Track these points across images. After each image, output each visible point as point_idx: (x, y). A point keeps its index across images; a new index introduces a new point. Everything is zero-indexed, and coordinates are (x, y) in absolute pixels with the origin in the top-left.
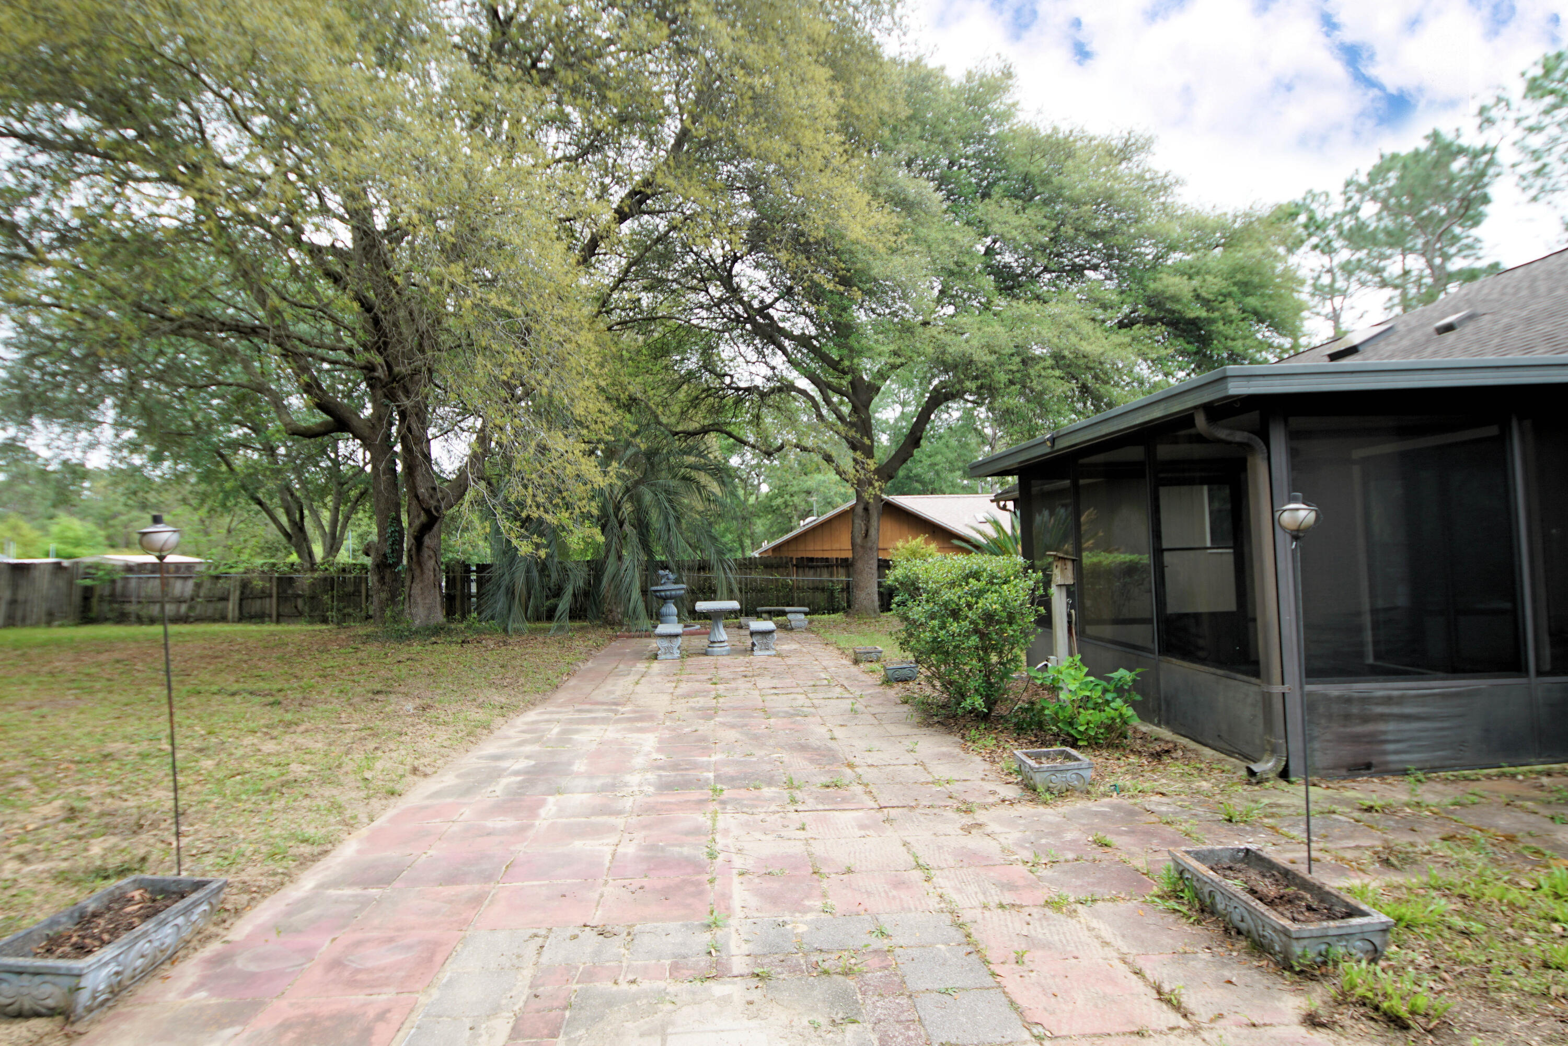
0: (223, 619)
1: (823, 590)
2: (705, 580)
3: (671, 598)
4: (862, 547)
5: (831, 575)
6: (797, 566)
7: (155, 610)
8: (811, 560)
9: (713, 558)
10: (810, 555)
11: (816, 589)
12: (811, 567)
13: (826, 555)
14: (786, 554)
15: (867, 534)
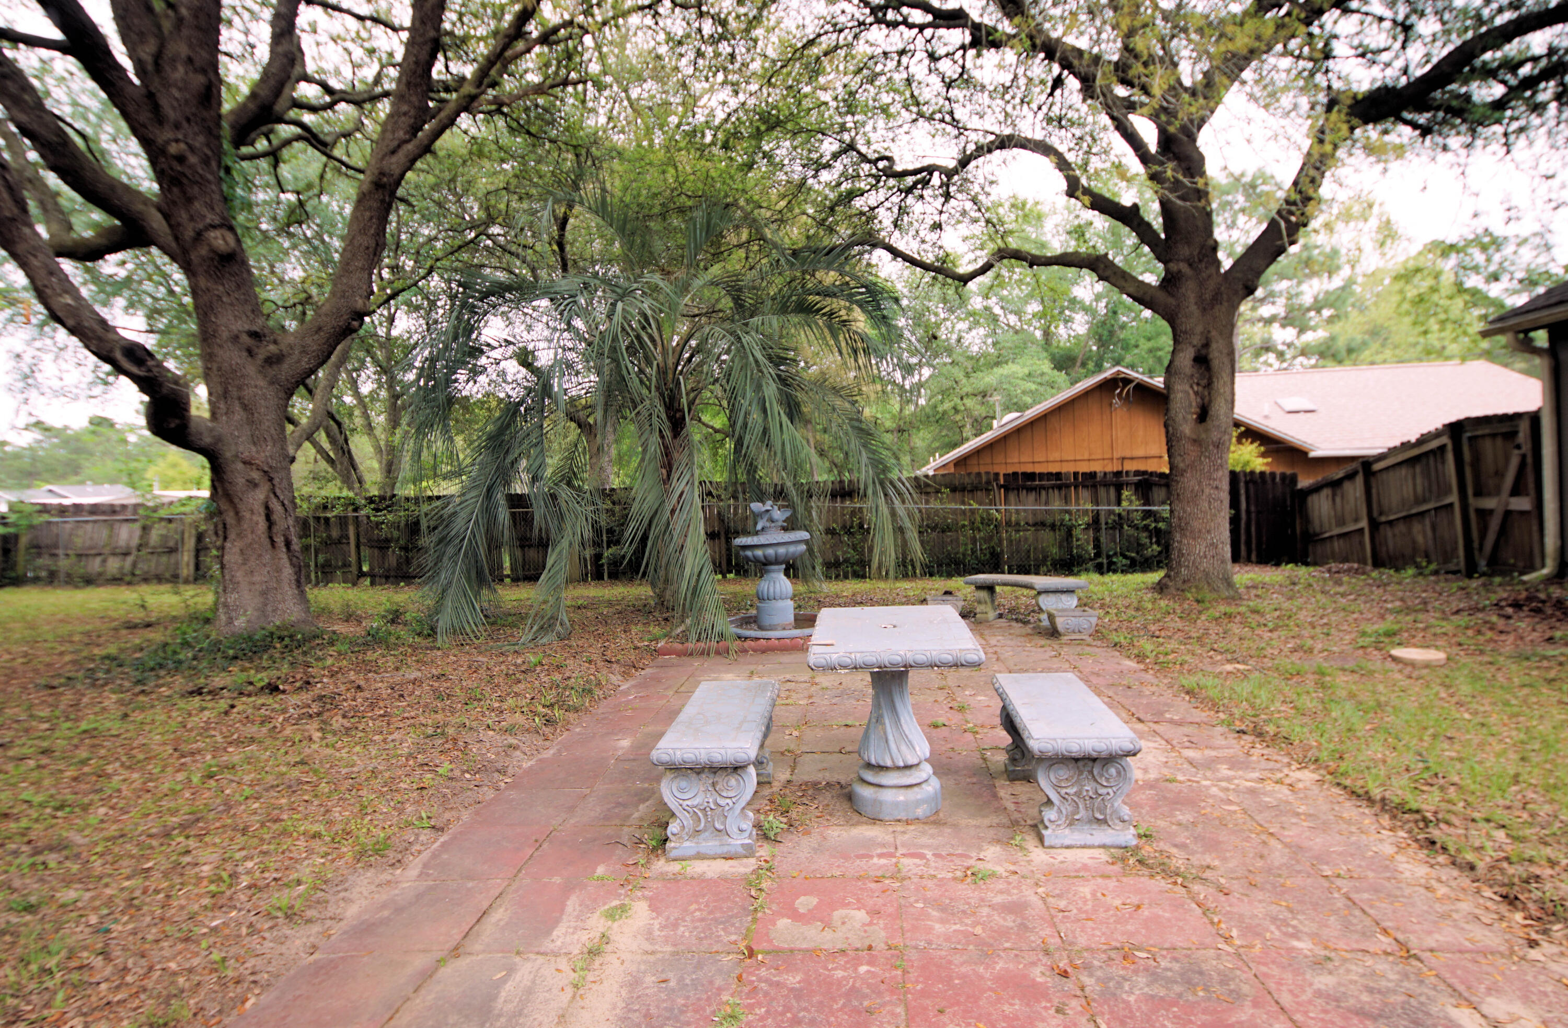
0: (174, 578)
1: (1053, 527)
2: (853, 513)
3: (777, 562)
4: (1196, 441)
5: (1067, 500)
6: (1007, 488)
7: (95, 565)
8: (1031, 476)
9: (863, 474)
10: (1029, 469)
11: (1040, 525)
12: (1030, 489)
13: (1054, 469)
14: (984, 467)
15: (1203, 415)
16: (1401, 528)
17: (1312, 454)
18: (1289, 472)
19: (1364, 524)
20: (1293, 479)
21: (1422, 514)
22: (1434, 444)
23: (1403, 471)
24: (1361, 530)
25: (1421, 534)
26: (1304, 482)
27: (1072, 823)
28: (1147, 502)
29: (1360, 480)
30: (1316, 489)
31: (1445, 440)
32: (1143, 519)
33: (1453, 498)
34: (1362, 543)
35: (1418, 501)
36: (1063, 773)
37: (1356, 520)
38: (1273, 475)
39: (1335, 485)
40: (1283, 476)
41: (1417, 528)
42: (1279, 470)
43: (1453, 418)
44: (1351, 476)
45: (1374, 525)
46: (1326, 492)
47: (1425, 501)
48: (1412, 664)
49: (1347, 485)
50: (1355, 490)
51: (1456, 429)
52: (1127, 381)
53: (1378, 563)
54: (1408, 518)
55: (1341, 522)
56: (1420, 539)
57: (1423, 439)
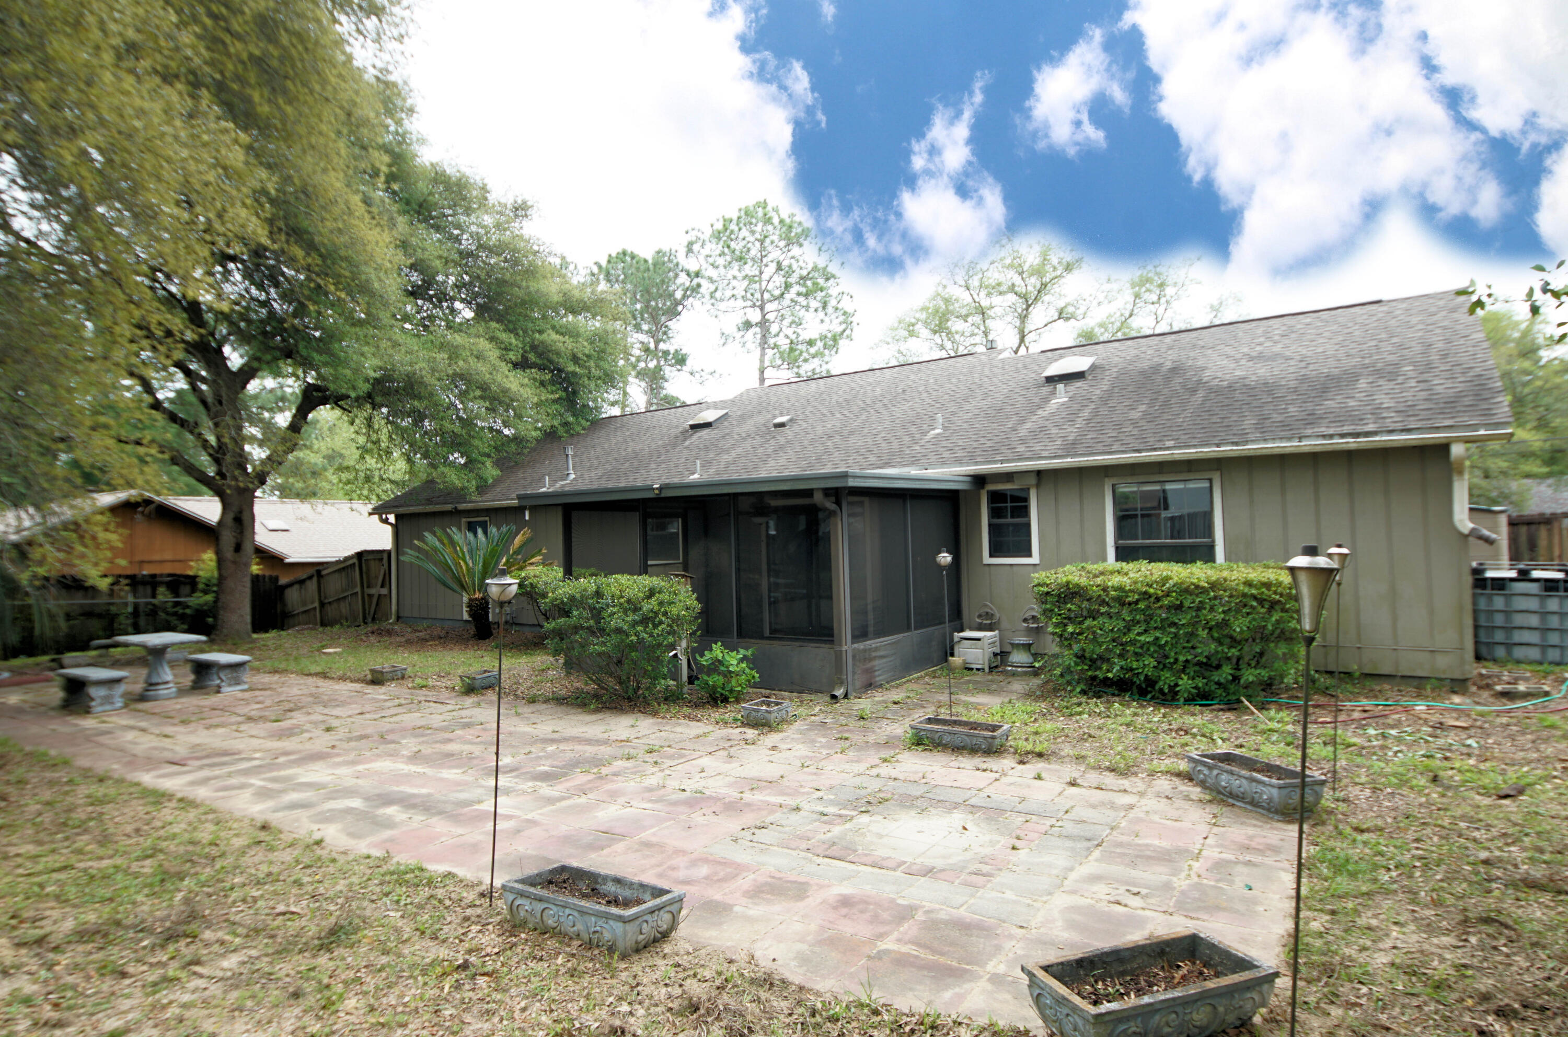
15: (238, 548)
16: (335, 605)
17: (287, 561)
18: (274, 574)
19: (316, 604)
20: (276, 579)
21: (344, 598)
22: (351, 562)
23: (337, 575)
24: (315, 608)
25: (344, 608)
26: (283, 581)
27: (230, 685)
28: (177, 595)
29: (315, 579)
30: (290, 585)
31: (355, 560)
32: (174, 607)
33: (358, 589)
34: (315, 616)
35: (343, 591)
36: (228, 671)
37: (313, 603)
38: (264, 576)
39: (301, 582)
40: (271, 577)
41: (342, 604)
42: (268, 573)
43: (359, 550)
44: (310, 578)
45: (322, 605)
46: (297, 587)
47: (346, 591)
48: (330, 654)
49: (308, 583)
50: (312, 585)
51: (360, 555)
52: (148, 502)
53: (323, 624)
54: (339, 600)
55: (304, 603)
56: (343, 611)
57: (347, 559)
